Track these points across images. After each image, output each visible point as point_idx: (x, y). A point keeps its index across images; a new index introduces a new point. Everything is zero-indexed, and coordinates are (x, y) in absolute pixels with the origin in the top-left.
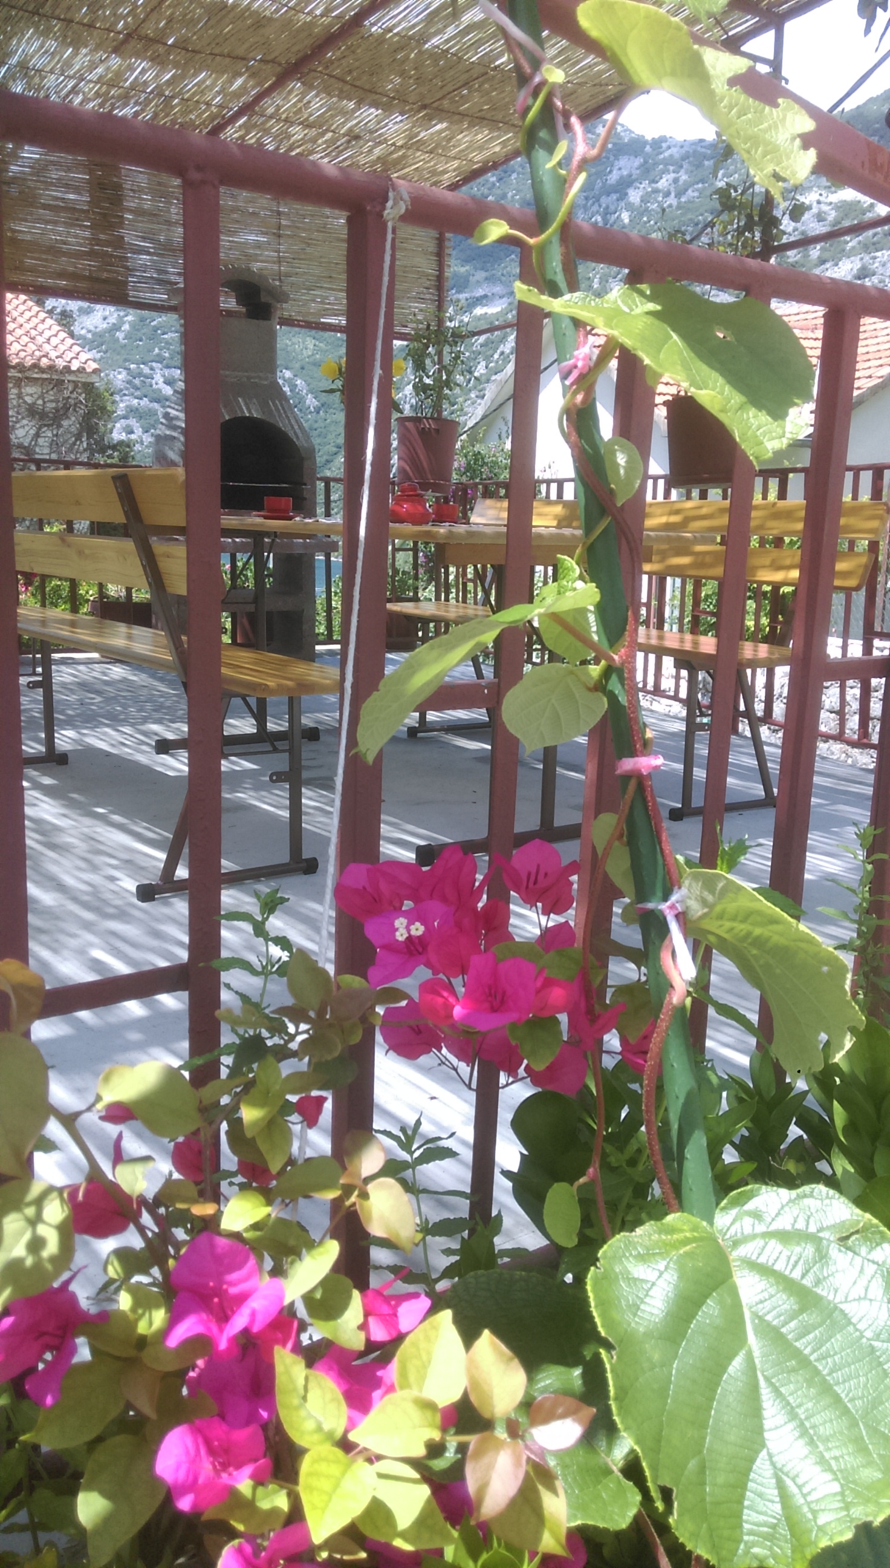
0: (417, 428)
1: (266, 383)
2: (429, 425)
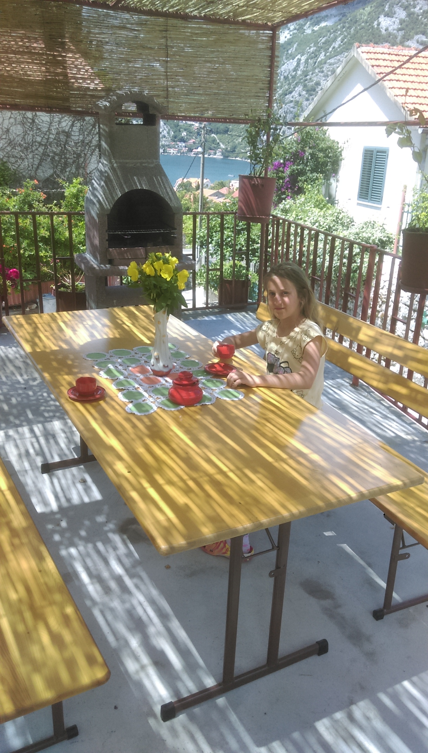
0: (250, 183)
1: (152, 166)
2: (258, 182)
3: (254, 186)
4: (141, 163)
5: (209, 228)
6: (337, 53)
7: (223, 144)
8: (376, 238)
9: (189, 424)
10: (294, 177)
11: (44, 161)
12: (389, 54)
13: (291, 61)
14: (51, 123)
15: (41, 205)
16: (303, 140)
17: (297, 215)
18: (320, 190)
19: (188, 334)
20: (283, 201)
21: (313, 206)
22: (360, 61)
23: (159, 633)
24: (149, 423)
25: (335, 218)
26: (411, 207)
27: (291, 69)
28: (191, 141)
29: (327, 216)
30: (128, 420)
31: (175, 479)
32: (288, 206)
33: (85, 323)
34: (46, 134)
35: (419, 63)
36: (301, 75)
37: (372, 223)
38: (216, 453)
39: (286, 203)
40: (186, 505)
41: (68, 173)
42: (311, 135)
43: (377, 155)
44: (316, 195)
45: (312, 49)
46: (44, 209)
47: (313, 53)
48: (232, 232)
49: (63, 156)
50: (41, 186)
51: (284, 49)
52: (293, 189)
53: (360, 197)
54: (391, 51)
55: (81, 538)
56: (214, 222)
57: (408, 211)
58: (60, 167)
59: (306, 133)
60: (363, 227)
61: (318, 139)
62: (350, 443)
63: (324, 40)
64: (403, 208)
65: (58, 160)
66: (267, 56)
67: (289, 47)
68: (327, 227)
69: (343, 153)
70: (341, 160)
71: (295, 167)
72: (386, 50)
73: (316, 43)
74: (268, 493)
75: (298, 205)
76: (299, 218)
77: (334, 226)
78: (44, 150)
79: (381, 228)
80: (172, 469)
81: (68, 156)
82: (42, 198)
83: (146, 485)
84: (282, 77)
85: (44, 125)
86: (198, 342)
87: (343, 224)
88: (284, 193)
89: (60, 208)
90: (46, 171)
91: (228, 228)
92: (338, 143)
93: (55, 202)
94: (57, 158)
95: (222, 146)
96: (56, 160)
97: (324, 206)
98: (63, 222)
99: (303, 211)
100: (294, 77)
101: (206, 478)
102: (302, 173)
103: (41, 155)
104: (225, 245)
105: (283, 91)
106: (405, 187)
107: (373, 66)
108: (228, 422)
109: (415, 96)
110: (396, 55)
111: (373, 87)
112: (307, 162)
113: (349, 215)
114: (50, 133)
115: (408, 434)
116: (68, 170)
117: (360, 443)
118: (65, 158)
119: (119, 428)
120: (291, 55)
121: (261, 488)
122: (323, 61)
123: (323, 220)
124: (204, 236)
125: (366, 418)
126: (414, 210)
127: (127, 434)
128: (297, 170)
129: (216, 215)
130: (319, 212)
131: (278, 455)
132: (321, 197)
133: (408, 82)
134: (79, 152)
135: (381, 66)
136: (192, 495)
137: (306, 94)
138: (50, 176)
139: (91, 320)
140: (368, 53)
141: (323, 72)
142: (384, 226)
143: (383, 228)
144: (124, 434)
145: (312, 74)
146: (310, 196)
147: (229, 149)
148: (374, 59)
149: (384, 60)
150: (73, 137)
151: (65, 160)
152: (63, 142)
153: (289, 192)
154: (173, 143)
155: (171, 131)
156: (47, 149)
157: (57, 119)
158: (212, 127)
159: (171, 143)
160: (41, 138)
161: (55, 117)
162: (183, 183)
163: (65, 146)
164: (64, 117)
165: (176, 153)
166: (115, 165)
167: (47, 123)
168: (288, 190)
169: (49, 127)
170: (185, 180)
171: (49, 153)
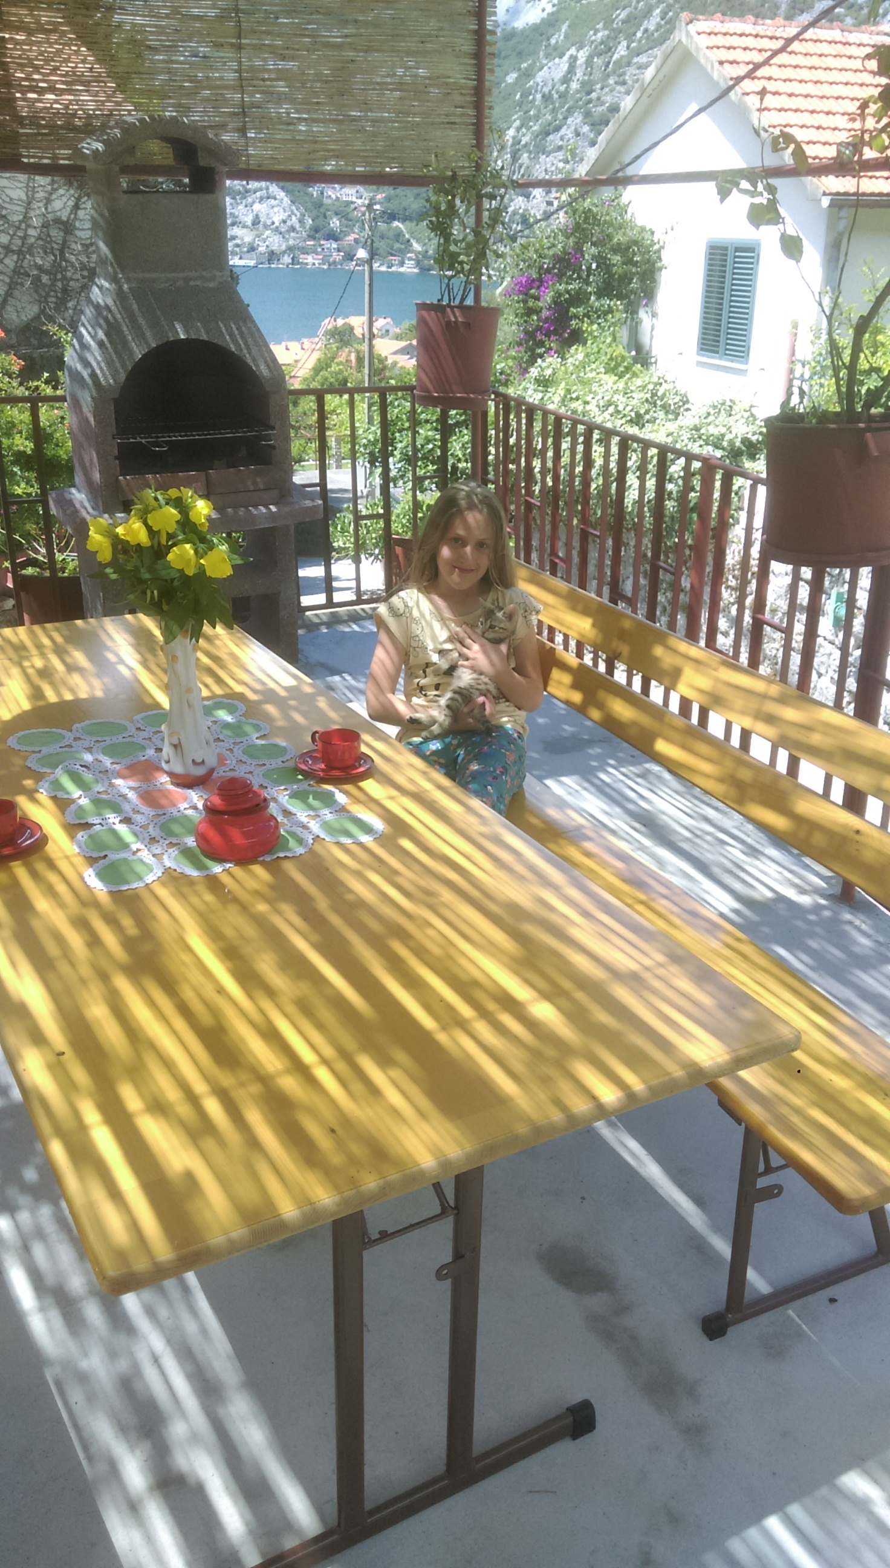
0: (439, 320)
1: (212, 285)
2: (455, 317)
3: (450, 327)
4: (187, 280)
5: (385, 425)
6: (654, 41)
7: (418, 241)
8: (736, 437)
9: (237, 929)
10: (562, 311)
11: (18, 287)
12: (756, 36)
13: (557, 60)
14: (29, 203)
15: (15, 384)
16: (577, 227)
17: (568, 391)
18: (618, 335)
19: (272, 685)
20: (539, 360)
21: (603, 370)
22: (693, 51)
23: (195, 1438)
24: (132, 930)
25: (649, 396)
26: (807, 367)
27: (556, 80)
28: (351, 238)
29: (632, 391)
30: (82, 924)
31: (172, 1094)
32: (548, 372)
33: (26, 664)
34: (18, 228)
35: (820, 56)
36: (577, 91)
37: (728, 403)
38: (292, 1009)
39: (544, 365)
40: (189, 1177)
41: (70, 311)
42: (595, 218)
43: (736, 257)
44: (610, 345)
45: (600, 35)
46: (21, 392)
47: (602, 43)
48: (436, 429)
49: (59, 276)
50: (14, 341)
51: (541, 35)
52: (560, 335)
53: (702, 349)
54: (760, 29)
55: (26, 1188)
56: (396, 411)
57: (802, 375)
58: (54, 300)
59: (584, 212)
60: (709, 414)
61: (610, 224)
62: (633, 966)
63: (623, 15)
64: (791, 371)
65: (49, 283)
66: (468, 31)
67: (551, 31)
68: (633, 414)
69: (664, 255)
70: (660, 269)
71: (562, 288)
72: (748, 28)
73: (608, 22)
74: (410, 1127)
75: (571, 368)
76: (574, 396)
77: (647, 412)
78: (17, 262)
79: (747, 415)
80: (169, 1065)
81: (69, 274)
82: (15, 369)
83: (92, 1116)
84: (539, 96)
85: (14, 207)
86: (292, 703)
87: (665, 408)
88: (541, 344)
89: (55, 388)
90: (23, 308)
91: (427, 421)
92: (653, 233)
93: (46, 375)
94: (45, 279)
95: (417, 246)
96: (45, 285)
97: (628, 369)
98: (63, 418)
99: (582, 382)
100: (563, 96)
101: (255, 1088)
102: (578, 298)
103: (11, 274)
104: (422, 459)
105: (541, 125)
106: (795, 326)
107: (721, 63)
108: (335, 920)
109: (813, 126)
110: (771, 38)
111: (718, 103)
112: (588, 276)
113: (678, 388)
114: (28, 226)
115: (803, 892)
116: (70, 304)
117: (661, 965)
118: (64, 278)
119: (52, 949)
120: (555, 49)
121: (395, 1112)
122: (624, 60)
123: (624, 400)
124: (376, 441)
125: (709, 856)
126: (815, 374)
127: (72, 964)
128: (568, 292)
129: (400, 394)
130: (615, 383)
131: (450, 1008)
132: (620, 350)
133: (797, 96)
134: (93, 265)
135: (738, 63)
136: (209, 1144)
137: (591, 131)
138: (33, 320)
139: (43, 655)
140: (709, 34)
141: (624, 83)
142: (754, 410)
143: (752, 415)
144: (64, 968)
145: (602, 89)
146: (596, 350)
147: (431, 252)
148: (724, 47)
149: (745, 49)
150: (79, 233)
151: (63, 284)
152: (58, 244)
153: (552, 341)
154: (312, 243)
155: (306, 217)
156: (22, 261)
157: (41, 195)
158: (393, 206)
159: (308, 243)
160: (9, 237)
161: (36, 190)
162: (336, 328)
163: (62, 252)
164: (57, 189)
165: (319, 264)
166: (126, 286)
167: (20, 203)
168: (549, 338)
169: (26, 213)
170: (340, 322)
171: (27, 269)
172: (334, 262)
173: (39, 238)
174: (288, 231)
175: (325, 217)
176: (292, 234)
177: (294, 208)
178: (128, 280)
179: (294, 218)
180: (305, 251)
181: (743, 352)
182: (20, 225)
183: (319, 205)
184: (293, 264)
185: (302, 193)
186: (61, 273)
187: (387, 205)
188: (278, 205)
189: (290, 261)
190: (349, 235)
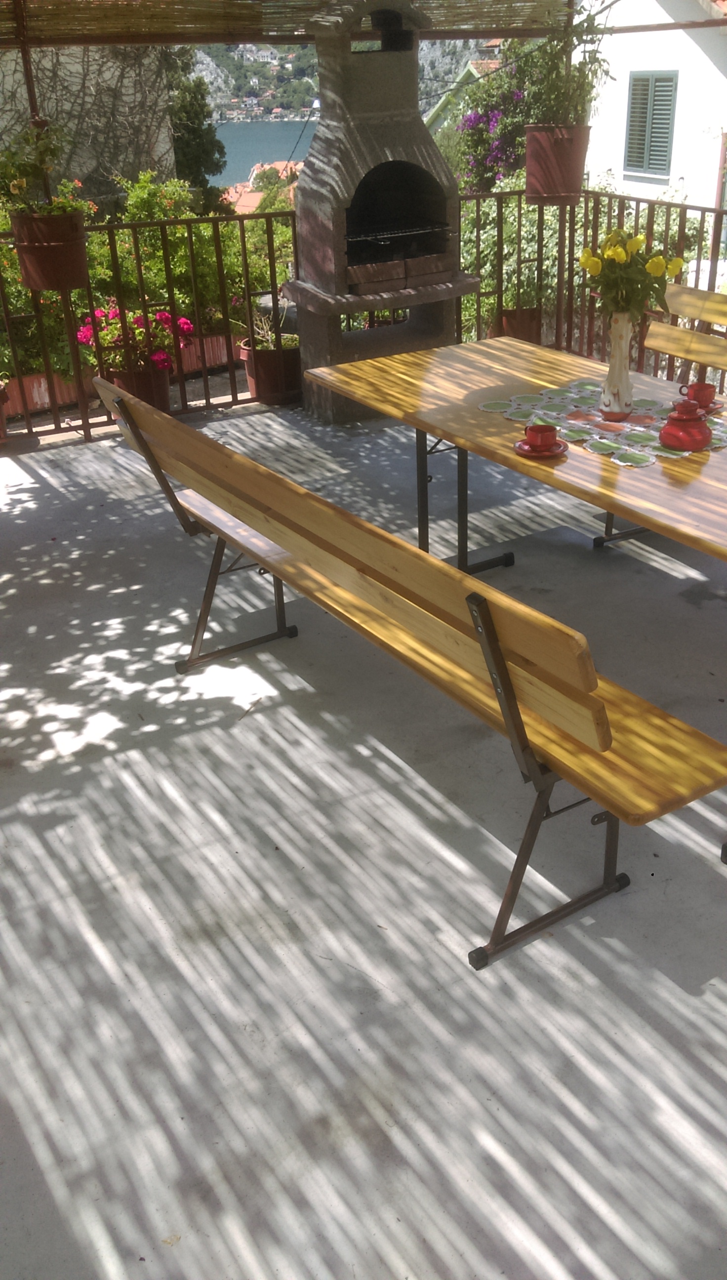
0: (549, 139)
2: (562, 134)
3: (557, 143)
4: (392, 117)
10: (509, 140)
11: (80, 146)
14: (85, 75)
28: (268, 94)
34: (78, 96)
41: (121, 164)
43: (656, 86)
49: (111, 134)
50: (87, 190)
52: (507, 161)
53: (628, 165)
58: (108, 154)
65: (104, 141)
71: (508, 121)
78: (77, 125)
81: (118, 133)
82: (92, 212)
85: (74, 79)
88: (490, 169)
90: (84, 163)
94: (101, 138)
96: (101, 143)
103: (73, 135)
114: (85, 94)
116: (121, 158)
118: (115, 136)
128: (513, 124)
134: (137, 124)
138: (94, 172)
150: (125, 98)
151: (114, 141)
152: (109, 108)
153: (500, 166)
154: (236, 100)
155: (230, 79)
156: (82, 124)
157: (94, 67)
158: (303, 64)
159: (233, 101)
160: (70, 105)
161: (90, 63)
162: (264, 172)
163: (113, 115)
164: (106, 62)
165: (243, 118)
166: (352, 124)
167: (78, 75)
168: (497, 163)
169: (84, 84)
170: (267, 167)
171: (86, 131)
172: (256, 116)
173: (94, 104)
174: (215, 92)
175: (246, 77)
176: (219, 94)
177: (219, 71)
178: (353, 119)
179: (220, 80)
180: (230, 108)
181: (665, 165)
182: (79, 94)
183: (239, 67)
184: (221, 120)
185: (225, 57)
186: (113, 132)
187: (297, 63)
188: (206, 69)
189: (219, 117)
190: (267, 91)
